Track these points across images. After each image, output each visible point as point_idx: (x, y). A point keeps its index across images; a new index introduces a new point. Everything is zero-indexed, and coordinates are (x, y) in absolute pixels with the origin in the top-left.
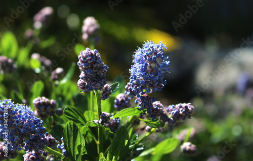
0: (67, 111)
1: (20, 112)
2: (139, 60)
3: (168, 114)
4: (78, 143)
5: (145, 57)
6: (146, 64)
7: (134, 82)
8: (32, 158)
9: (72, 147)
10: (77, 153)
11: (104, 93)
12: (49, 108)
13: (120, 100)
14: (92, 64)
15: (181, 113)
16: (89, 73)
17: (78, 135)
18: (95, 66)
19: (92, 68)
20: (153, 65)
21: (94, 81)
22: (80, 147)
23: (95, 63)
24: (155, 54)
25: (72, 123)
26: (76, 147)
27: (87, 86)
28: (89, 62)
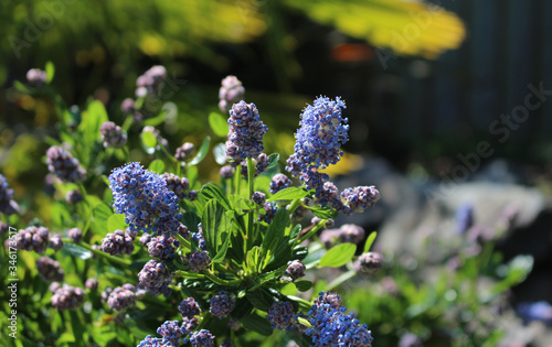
0: (206, 191)
1: (151, 179)
2: (309, 121)
3: (343, 200)
4: (222, 228)
5: (317, 116)
6: (318, 126)
7: (301, 151)
8: (160, 247)
9: (213, 234)
10: (219, 243)
11: (259, 163)
12: (179, 187)
13: (277, 182)
14: (247, 121)
15: (361, 197)
16: (242, 134)
17: (223, 218)
18: (251, 124)
19: (247, 126)
20: (327, 128)
21: (248, 145)
22: (224, 235)
23: (251, 120)
24: (331, 112)
25: (215, 203)
26: (219, 234)
27: (239, 153)
28: (244, 118)
